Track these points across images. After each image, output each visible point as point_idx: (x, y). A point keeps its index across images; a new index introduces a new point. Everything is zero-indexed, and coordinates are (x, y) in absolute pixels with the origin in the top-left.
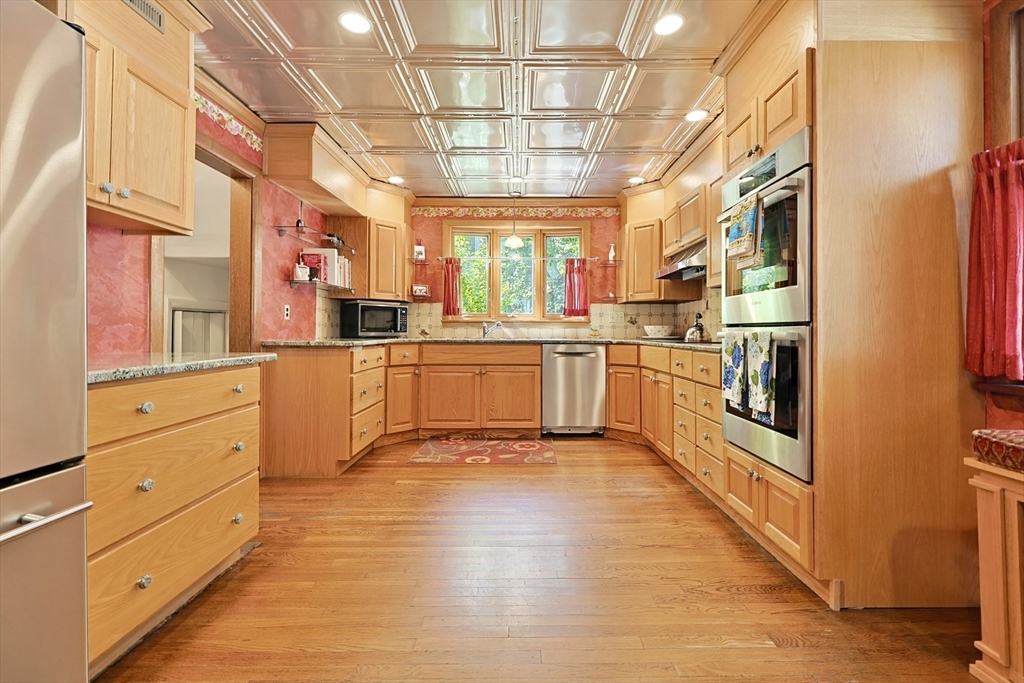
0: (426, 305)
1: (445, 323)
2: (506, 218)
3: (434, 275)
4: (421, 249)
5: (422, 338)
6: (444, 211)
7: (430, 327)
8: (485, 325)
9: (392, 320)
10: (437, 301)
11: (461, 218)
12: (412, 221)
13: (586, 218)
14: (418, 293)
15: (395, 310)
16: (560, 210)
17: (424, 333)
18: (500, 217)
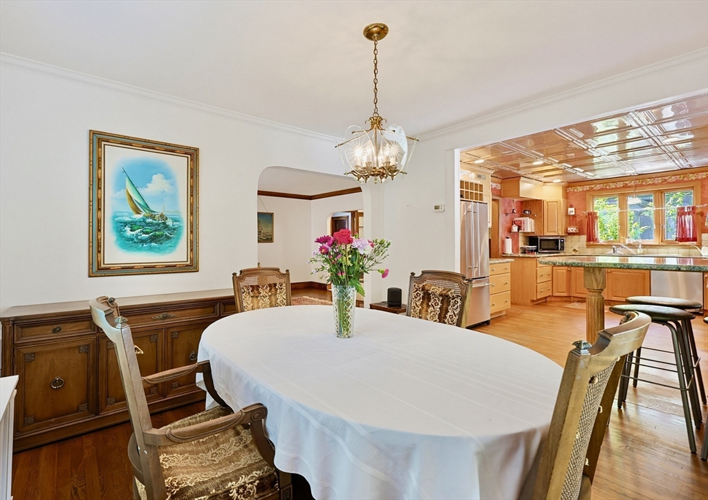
0: (576, 237)
1: (588, 246)
2: (630, 187)
3: (581, 221)
4: (573, 209)
5: (574, 253)
6: (587, 188)
7: (579, 248)
8: (614, 247)
9: (555, 245)
10: (583, 234)
11: (599, 190)
12: (566, 196)
13: (697, 180)
14: (571, 231)
15: (558, 240)
16: (673, 177)
17: (575, 250)
18: (625, 187)
